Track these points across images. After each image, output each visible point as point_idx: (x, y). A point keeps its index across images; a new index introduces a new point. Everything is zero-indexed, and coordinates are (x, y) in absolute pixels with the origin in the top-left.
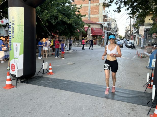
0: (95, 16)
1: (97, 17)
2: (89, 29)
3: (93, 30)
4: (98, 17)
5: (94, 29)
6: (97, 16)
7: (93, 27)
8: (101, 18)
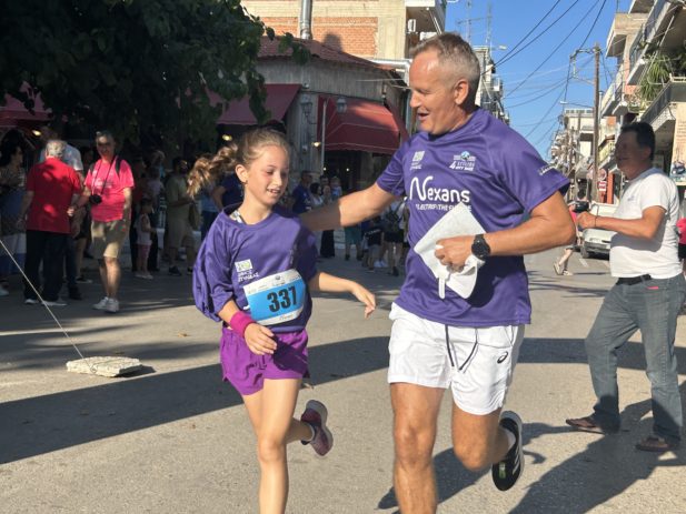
0: (350, 9)
1: (363, 19)
2: (304, 99)
3: (331, 108)
4: (375, 20)
5: (341, 101)
6: (362, 15)
7: (334, 90)
8: (390, 31)
